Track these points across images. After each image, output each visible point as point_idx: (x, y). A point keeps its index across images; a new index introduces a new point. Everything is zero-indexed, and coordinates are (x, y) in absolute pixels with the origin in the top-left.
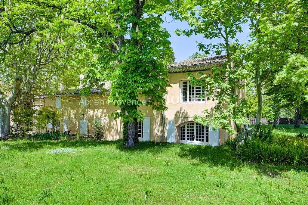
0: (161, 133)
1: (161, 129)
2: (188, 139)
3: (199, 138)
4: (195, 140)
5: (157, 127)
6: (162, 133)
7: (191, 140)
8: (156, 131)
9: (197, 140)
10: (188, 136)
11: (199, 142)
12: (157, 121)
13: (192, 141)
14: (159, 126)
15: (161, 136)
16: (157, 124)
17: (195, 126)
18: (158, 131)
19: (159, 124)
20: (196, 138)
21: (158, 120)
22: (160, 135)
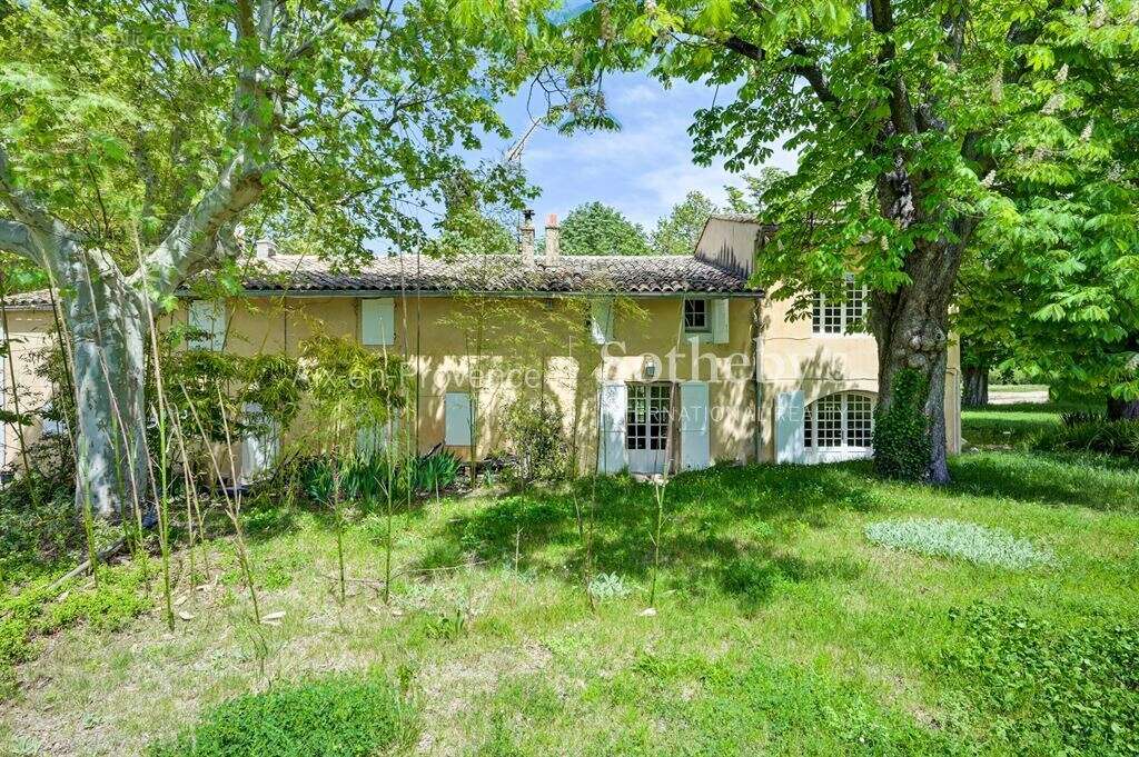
0: (748, 429)
1: (747, 417)
2: (821, 443)
3: (855, 438)
4: (844, 445)
5: (734, 413)
6: (752, 431)
7: (829, 443)
8: (728, 426)
9: (850, 443)
10: (821, 434)
11: (855, 448)
12: (733, 392)
13: (834, 448)
14: (743, 408)
15: (749, 440)
16: (734, 403)
17: (844, 403)
18: (738, 424)
19: (739, 400)
20: (846, 438)
21: (738, 389)
22: (746, 437)
